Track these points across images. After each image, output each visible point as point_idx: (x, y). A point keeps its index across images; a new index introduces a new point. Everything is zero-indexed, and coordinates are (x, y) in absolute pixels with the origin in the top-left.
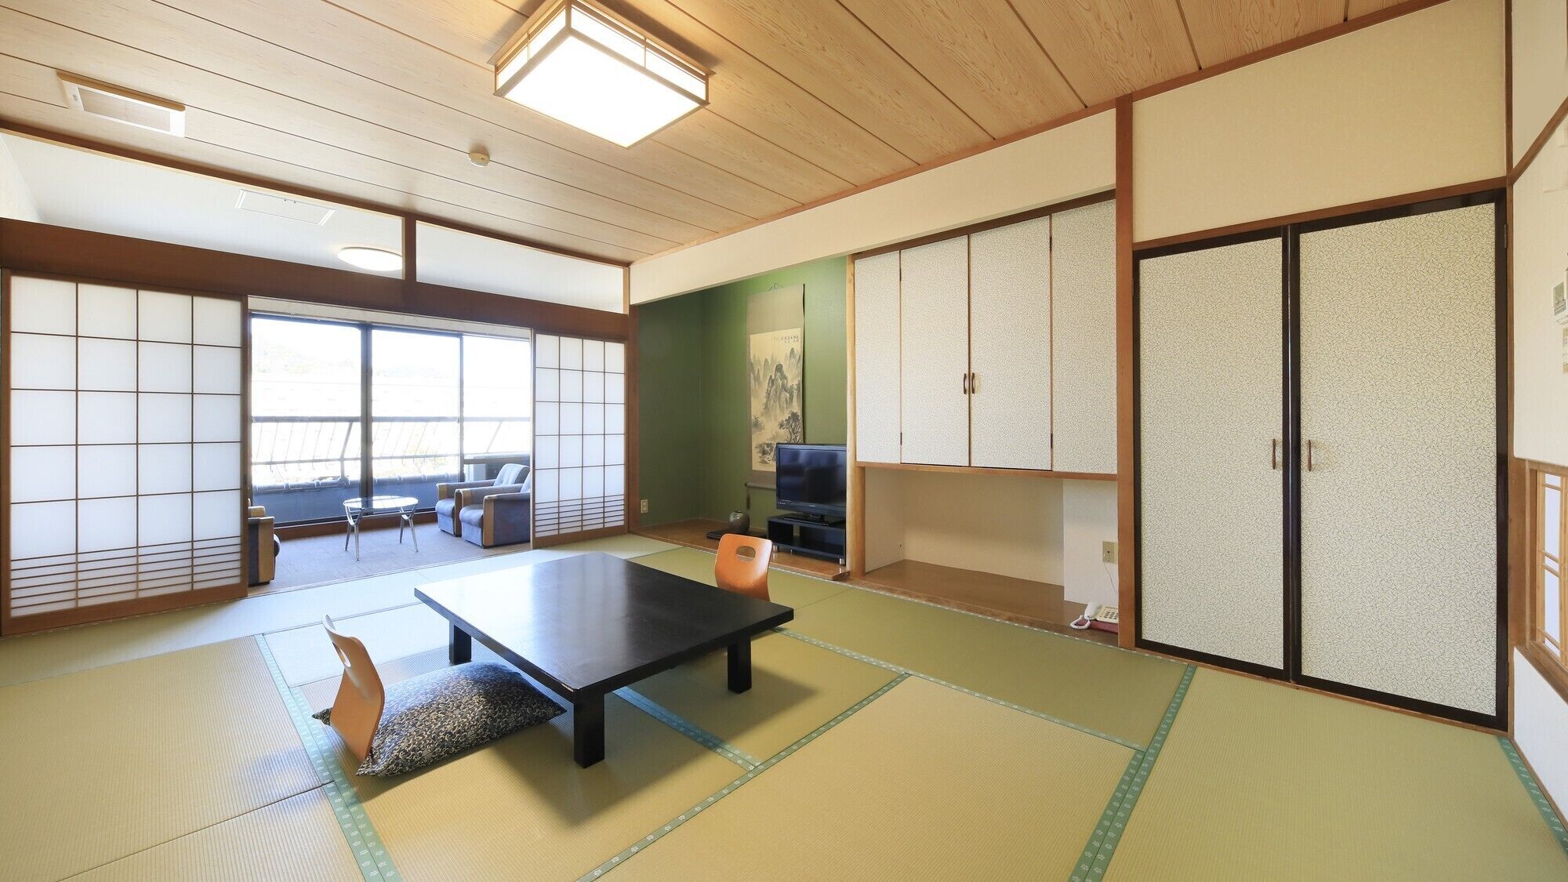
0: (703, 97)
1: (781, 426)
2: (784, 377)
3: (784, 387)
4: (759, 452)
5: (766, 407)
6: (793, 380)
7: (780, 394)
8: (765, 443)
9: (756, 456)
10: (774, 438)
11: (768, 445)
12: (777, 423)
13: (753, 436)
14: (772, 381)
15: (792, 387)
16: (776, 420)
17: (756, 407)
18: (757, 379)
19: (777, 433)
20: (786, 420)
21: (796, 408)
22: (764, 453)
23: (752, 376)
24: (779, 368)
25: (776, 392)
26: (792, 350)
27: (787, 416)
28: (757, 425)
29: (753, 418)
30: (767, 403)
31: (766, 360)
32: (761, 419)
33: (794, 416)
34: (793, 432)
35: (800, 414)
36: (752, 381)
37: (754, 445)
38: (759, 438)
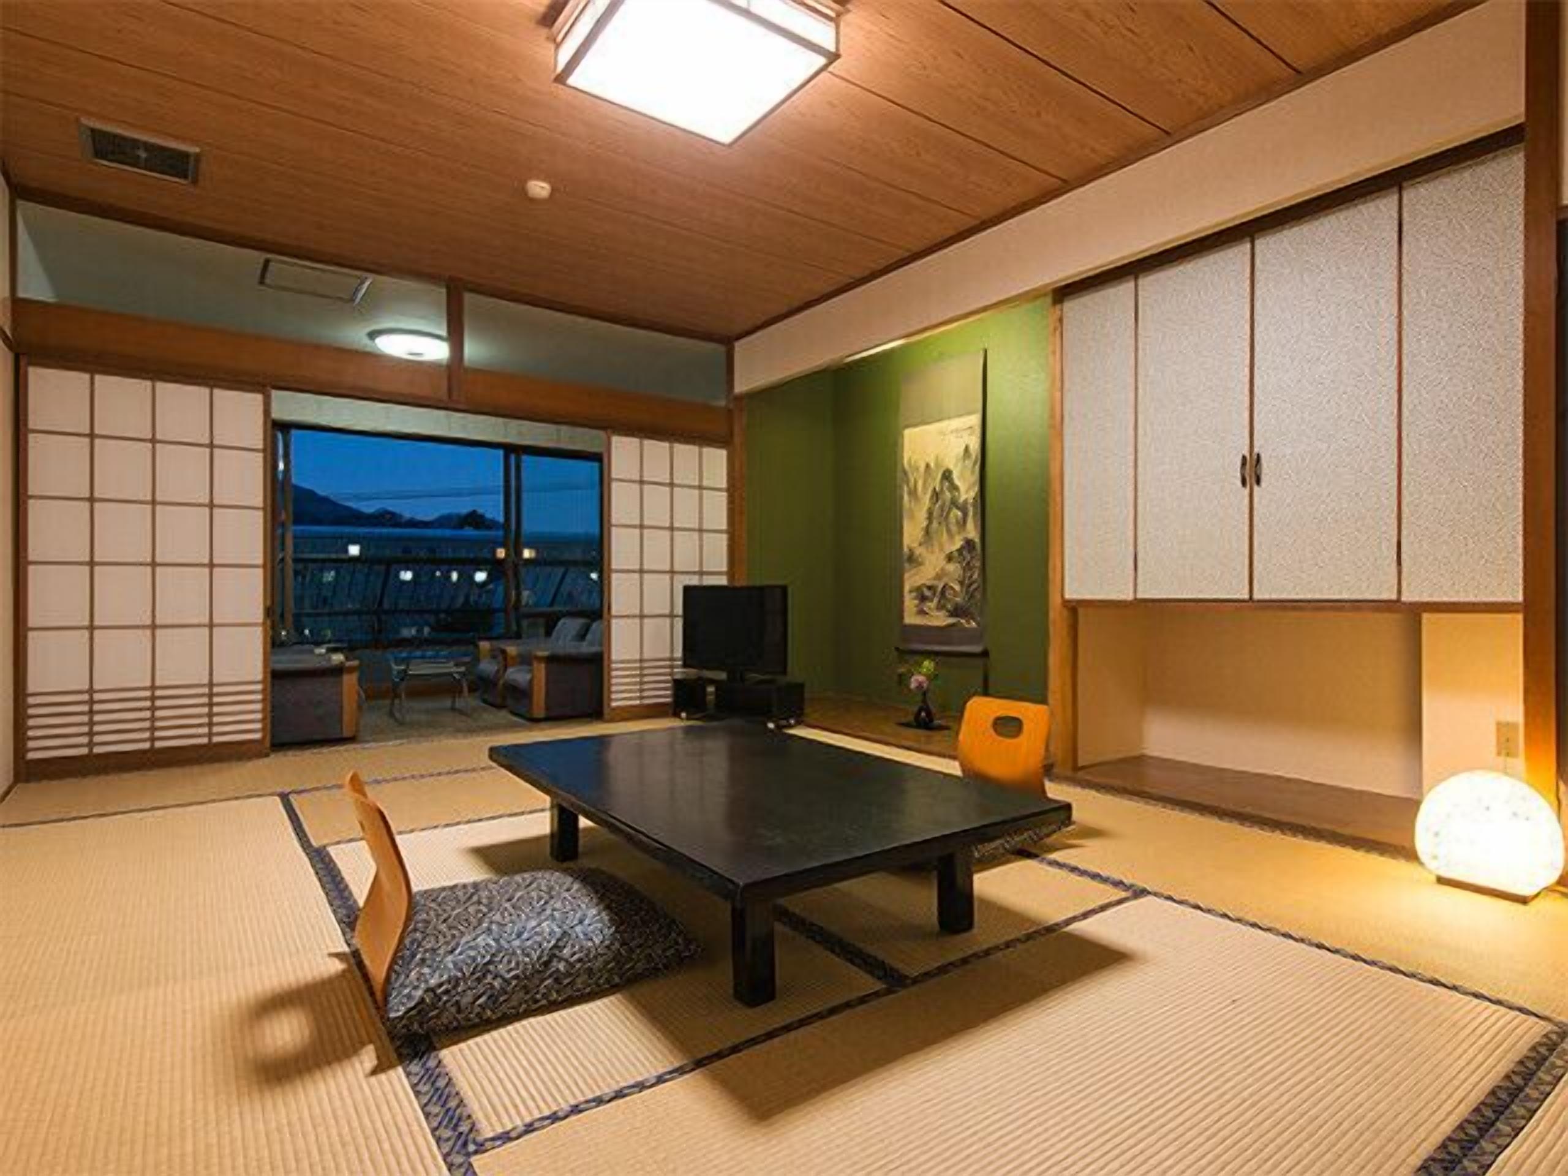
0: (832, 48)
1: (950, 558)
2: (954, 488)
3: (954, 503)
4: (915, 598)
5: (927, 531)
6: (967, 492)
7: (948, 513)
8: (924, 585)
9: (910, 603)
10: (938, 577)
11: (930, 588)
12: (942, 556)
13: (906, 576)
14: (936, 495)
15: (966, 501)
16: (941, 549)
17: (911, 533)
18: (913, 493)
19: (942, 569)
20: (958, 550)
21: (972, 532)
22: (923, 599)
23: (906, 488)
24: (947, 475)
25: (942, 511)
26: (967, 449)
27: (958, 543)
28: (912, 559)
29: (906, 550)
30: (928, 527)
31: (928, 466)
32: (918, 551)
33: (969, 544)
34: (968, 567)
35: (977, 540)
36: (906, 497)
37: (907, 588)
38: (912, 580)
